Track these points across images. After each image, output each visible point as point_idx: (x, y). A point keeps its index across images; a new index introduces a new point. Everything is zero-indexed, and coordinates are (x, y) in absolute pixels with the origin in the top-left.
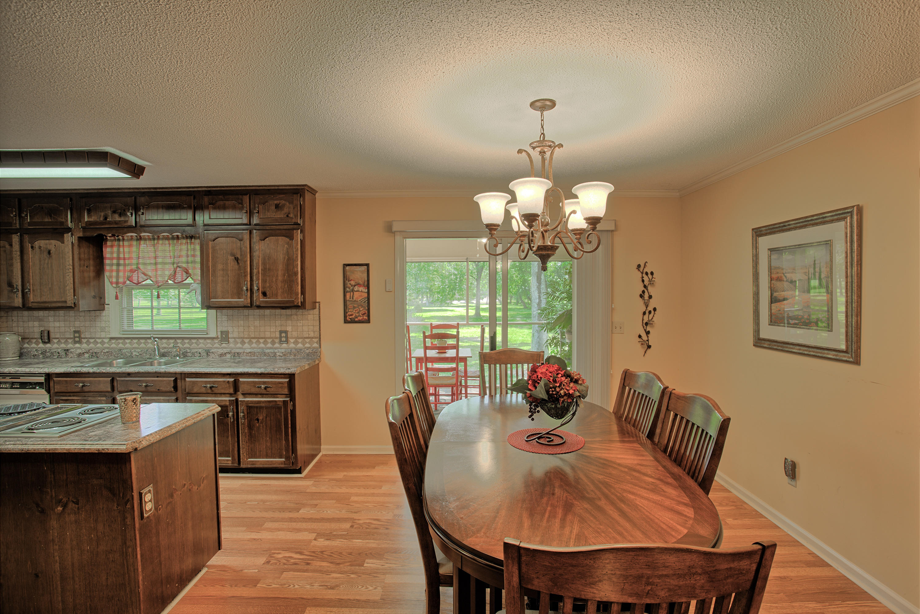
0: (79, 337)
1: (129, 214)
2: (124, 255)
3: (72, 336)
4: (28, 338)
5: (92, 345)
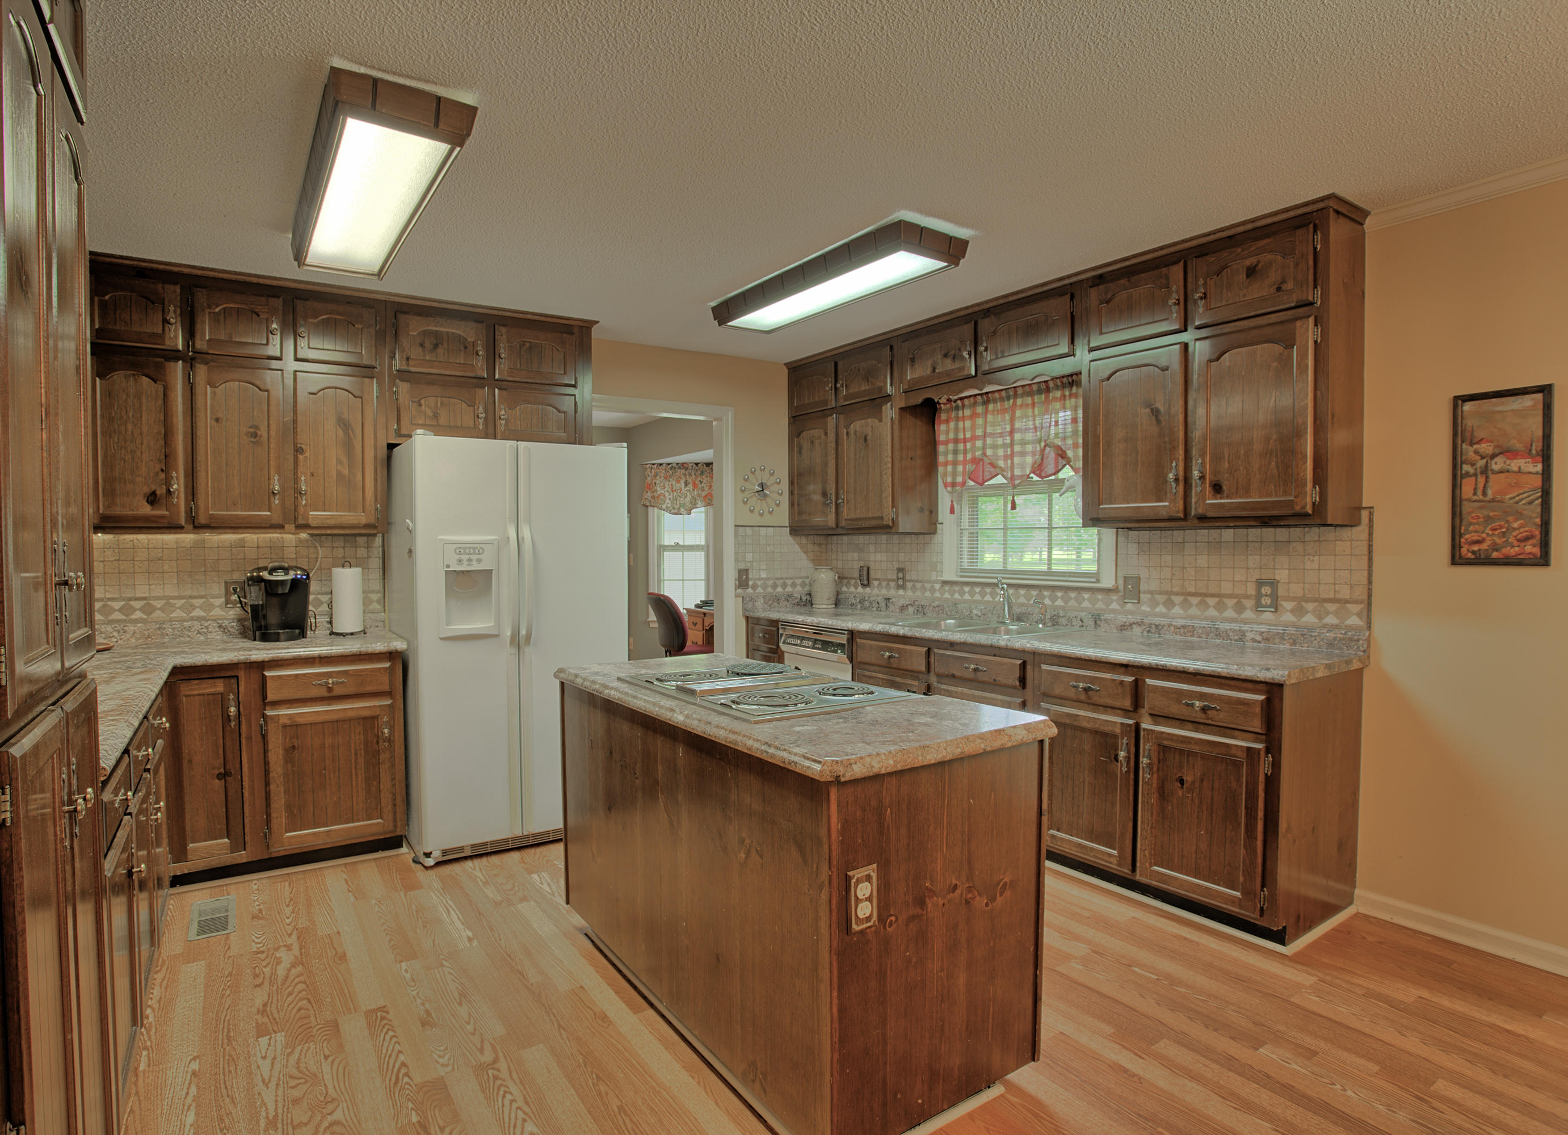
0: (903, 579)
1: (965, 354)
2: (964, 435)
3: (895, 577)
4: (846, 578)
5: (918, 593)
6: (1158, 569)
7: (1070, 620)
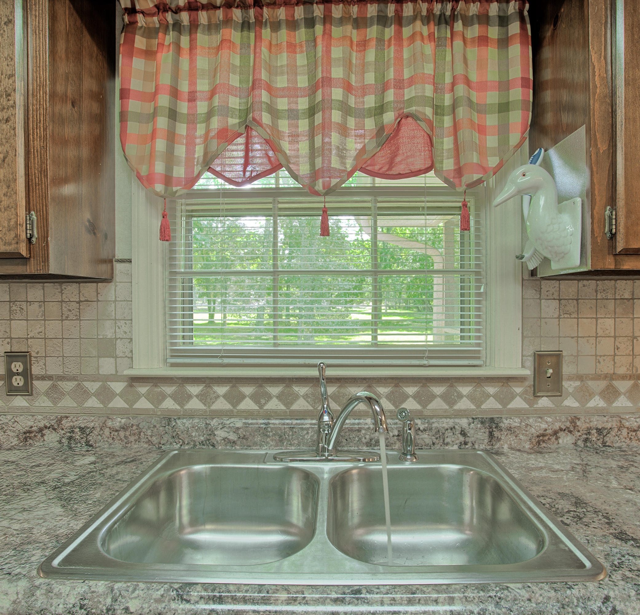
0: (26, 374)
5: (68, 403)
6: (593, 340)
7: (440, 435)
